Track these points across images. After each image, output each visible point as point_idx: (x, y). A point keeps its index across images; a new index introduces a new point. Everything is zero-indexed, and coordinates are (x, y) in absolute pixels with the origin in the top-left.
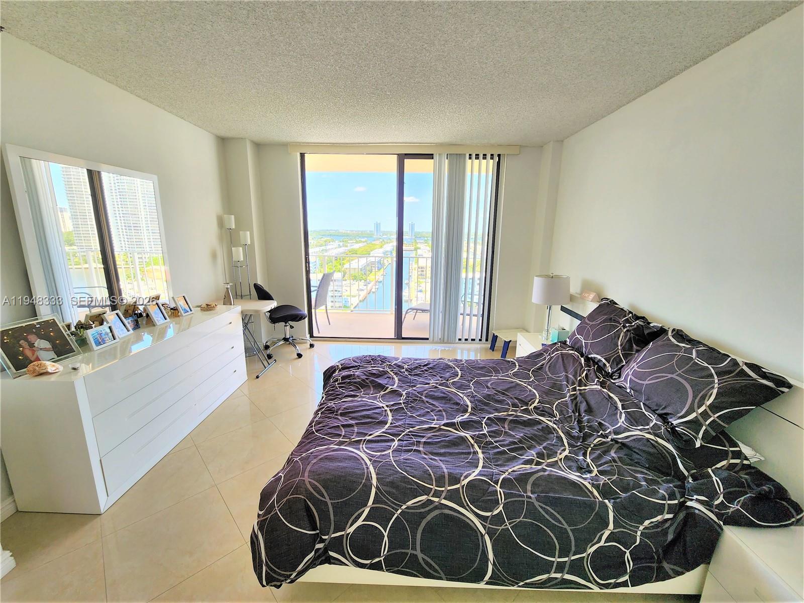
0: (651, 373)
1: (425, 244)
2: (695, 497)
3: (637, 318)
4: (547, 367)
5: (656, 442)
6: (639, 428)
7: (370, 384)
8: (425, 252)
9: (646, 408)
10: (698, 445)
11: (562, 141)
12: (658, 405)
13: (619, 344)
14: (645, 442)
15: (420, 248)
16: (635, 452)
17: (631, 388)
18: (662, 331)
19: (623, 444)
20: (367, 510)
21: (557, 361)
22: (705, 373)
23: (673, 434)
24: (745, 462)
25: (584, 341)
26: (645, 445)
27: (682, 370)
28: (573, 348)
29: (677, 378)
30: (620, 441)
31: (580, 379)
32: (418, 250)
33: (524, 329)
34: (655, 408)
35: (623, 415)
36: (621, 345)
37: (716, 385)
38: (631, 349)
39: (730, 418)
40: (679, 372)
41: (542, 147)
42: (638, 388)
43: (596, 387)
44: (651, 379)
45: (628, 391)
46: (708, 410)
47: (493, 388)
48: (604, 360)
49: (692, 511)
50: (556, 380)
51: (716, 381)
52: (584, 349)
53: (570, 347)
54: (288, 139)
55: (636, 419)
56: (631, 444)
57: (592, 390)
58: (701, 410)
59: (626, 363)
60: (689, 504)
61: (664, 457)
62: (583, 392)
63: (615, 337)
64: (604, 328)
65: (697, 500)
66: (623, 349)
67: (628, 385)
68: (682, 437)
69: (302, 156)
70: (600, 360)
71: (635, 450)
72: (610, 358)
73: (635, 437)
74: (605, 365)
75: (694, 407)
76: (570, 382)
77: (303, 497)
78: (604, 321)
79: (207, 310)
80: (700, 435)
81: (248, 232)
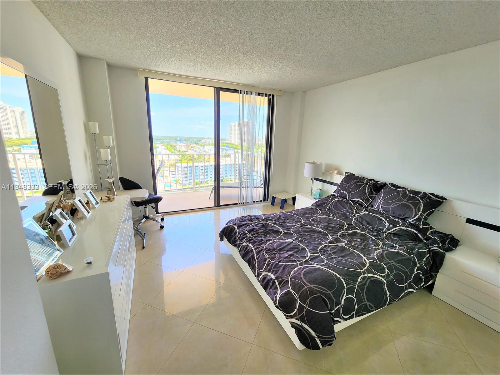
0: (392, 203)
1: (162, 145)
2: (435, 245)
3: (371, 180)
4: (333, 208)
5: (407, 229)
6: (398, 226)
7: (269, 232)
8: (163, 150)
9: (394, 218)
10: (421, 227)
11: (305, 92)
12: (400, 215)
13: (367, 192)
14: (403, 230)
15: (158, 147)
16: (401, 236)
17: (383, 211)
18: (385, 185)
19: (394, 234)
20: (345, 290)
21: (336, 205)
22: (415, 199)
23: (412, 226)
24: (434, 230)
25: (347, 193)
26: (403, 232)
27: (406, 199)
28: (340, 197)
29: (405, 203)
30: (393, 233)
31: (355, 211)
32: (157, 149)
33: (285, 192)
34: (398, 217)
35: (386, 222)
36: (368, 193)
37: (422, 203)
38: (372, 194)
39: (429, 215)
40: (405, 200)
41: (293, 93)
42: (387, 210)
43: (364, 213)
44: (394, 205)
45: (382, 212)
46: (422, 213)
47: (324, 222)
48: (361, 201)
49: (434, 251)
50: (342, 213)
51: (421, 201)
52: (348, 197)
53: (338, 197)
54: (138, 66)
55: (393, 223)
56: (397, 233)
57: (364, 215)
58: (420, 214)
59: (373, 200)
60: (432, 249)
61: (413, 235)
62: (360, 216)
63: (364, 189)
64: (357, 186)
65: (436, 246)
66: (369, 195)
67: (381, 209)
68: (415, 226)
69: (146, 79)
70: (359, 201)
71: (401, 235)
72: (364, 199)
73: (398, 230)
74: (362, 203)
75: (417, 213)
76: (351, 213)
77: (319, 295)
78: (356, 183)
79: (109, 201)
80: (421, 223)
81: (111, 137)
